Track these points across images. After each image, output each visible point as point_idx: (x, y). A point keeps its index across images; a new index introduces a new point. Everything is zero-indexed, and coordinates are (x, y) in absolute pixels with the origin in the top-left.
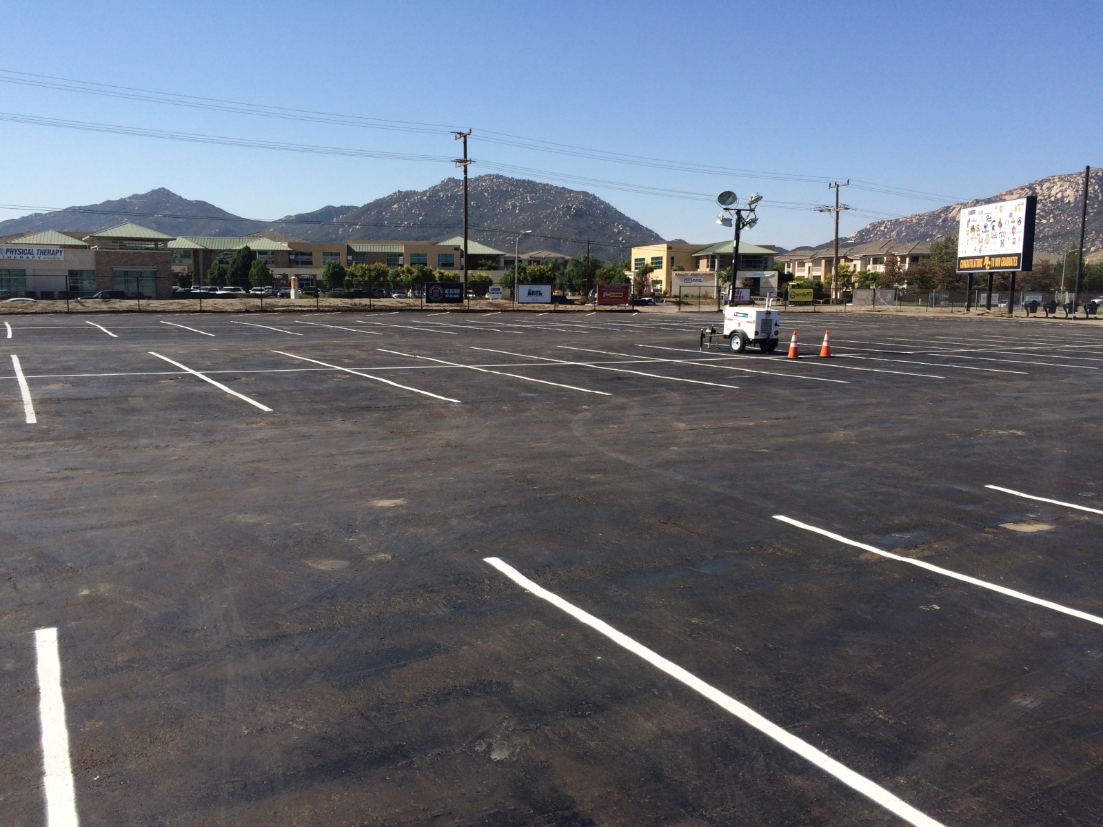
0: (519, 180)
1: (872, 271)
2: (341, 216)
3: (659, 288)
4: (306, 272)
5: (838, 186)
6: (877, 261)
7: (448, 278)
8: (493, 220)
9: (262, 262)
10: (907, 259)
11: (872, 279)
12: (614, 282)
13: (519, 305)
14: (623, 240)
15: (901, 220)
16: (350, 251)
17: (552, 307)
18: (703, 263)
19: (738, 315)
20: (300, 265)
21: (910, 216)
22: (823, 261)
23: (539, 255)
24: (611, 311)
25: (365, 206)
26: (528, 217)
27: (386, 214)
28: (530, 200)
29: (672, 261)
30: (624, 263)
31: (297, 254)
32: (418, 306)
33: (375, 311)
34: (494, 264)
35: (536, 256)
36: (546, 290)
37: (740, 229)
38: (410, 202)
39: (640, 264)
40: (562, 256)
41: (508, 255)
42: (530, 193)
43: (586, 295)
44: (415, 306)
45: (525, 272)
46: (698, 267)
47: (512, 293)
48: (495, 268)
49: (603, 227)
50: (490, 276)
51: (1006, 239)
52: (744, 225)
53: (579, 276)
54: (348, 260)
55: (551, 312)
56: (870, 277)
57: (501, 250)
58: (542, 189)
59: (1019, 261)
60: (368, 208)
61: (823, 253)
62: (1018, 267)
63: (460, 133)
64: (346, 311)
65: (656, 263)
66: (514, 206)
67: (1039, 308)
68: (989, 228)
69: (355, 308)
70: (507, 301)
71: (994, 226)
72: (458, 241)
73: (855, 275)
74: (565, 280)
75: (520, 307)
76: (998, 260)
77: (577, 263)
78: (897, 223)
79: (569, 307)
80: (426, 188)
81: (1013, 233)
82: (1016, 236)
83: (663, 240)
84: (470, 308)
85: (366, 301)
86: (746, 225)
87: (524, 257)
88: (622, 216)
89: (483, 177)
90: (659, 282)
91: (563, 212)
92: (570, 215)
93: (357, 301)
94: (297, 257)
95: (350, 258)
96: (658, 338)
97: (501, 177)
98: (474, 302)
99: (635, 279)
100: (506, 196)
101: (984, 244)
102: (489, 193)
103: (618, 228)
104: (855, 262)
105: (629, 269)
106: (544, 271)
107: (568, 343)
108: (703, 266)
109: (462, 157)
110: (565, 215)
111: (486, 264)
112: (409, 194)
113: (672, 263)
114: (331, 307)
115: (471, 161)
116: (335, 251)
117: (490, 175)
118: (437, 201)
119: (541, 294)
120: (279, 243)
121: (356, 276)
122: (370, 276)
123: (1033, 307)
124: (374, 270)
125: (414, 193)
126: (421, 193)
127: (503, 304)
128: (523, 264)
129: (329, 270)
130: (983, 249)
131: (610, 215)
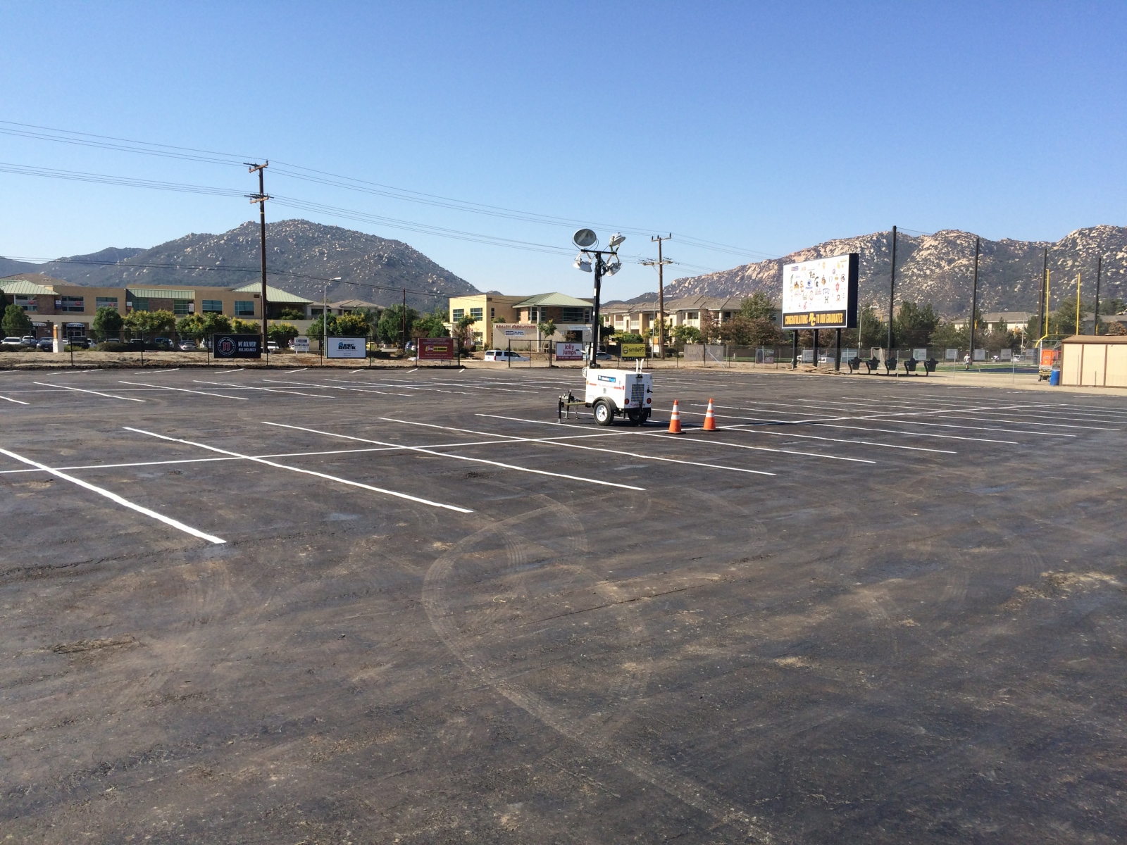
0: (326, 227)
1: (688, 326)
2: (125, 259)
3: (479, 340)
4: (75, 320)
5: (661, 239)
6: (692, 315)
7: (246, 329)
8: (299, 267)
9: (19, 308)
10: (720, 315)
11: (688, 334)
12: (432, 334)
13: (329, 360)
14: (437, 290)
15: (703, 277)
16: (129, 296)
17: (367, 362)
18: (524, 316)
19: (603, 378)
20: (68, 312)
21: (711, 274)
22: (641, 315)
23: (350, 305)
24: (435, 367)
25: (153, 248)
26: (337, 265)
27: (178, 258)
28: (339, 248)
29: (492, 312)
30: (441, 313)
31: (64, 299)
32: (205, 361)
33: (148, 367)
34: (300, 313)
35: (346, 305)
36: (359, 343)
37: (601, 275)
38: (206, 246)
39: (460, 315)
40: (375, 305)
41: (315, 303)
42: (338, 240)
43: (402, 347)
44: (201, 361)
45: (335, 323)
46: (519, 319)
47: (321, 345)
48: (302, 318)
49: (416, 277)
50: (295, 327)
51: (830, 295)
52: (605, 271)
53: (395, 327)
54: (127, 306)
55: (366, 368)
56: (687, 331)
57: (308, 299)
58: (351, 237)
59: (844, 317)
60: (157, 251)
61: (640, 307)
62: (843, 324)
63: (255, 165)
64: (110, 367)
65: (476, 314)
66: (322, 254)
67: (861, 364)
68: (813, 284)
69: (124, 363)
70: (314, 356)
71: (817, 283)
72: (257, 287)
73: (672, 330)
74: (380, 330)
75: (328, 362)
76: (823, 316)
77: (392, 314)
78: (699, 280)
79: (386, 363)
80: (224, 232)
81: (837, 290)
82: (840, 292)
83: (478, 291)
84: (269, 364)
85: (137, 355)
86: (608, 270)
87: (332, 306)
88: (435, 266)
89: (287, 221)
90: (479, 334)
91: (375, 261)
92: (381, 264)
93: (127, 355)
94: (65, 302)
95: (130, 304)
96: (499, 404)
97: (307, 222)
98: (275, 356)
99: (455, 332)
100: (312, 242)
101: (808, 300)
102: (294, 240)
103: (432, 278)
104: (671, 317)
105: (448, 321)
106: (356, 321)
107: (392, 413)
108: (525, 318)
109: (258, 192)
110: (376, 263)
111: (291, 313)
112: (204, 238)
113: (493, 314)
114: (92, 362)
115: (268, 197)
116: (111, 297)
117: (295, 221)
118: (236, 245)
119: (354, 348)
120: (43, 286)
121: (135, 325)
122: (152, 325)
123: (855, 364)
124: (157, 318)
125: (210, 236)
126: (217, 237)
127: (310, 359)
128: (333, 314)
129: (101, 317)
130: (807, 305)
131: (423, 265)
